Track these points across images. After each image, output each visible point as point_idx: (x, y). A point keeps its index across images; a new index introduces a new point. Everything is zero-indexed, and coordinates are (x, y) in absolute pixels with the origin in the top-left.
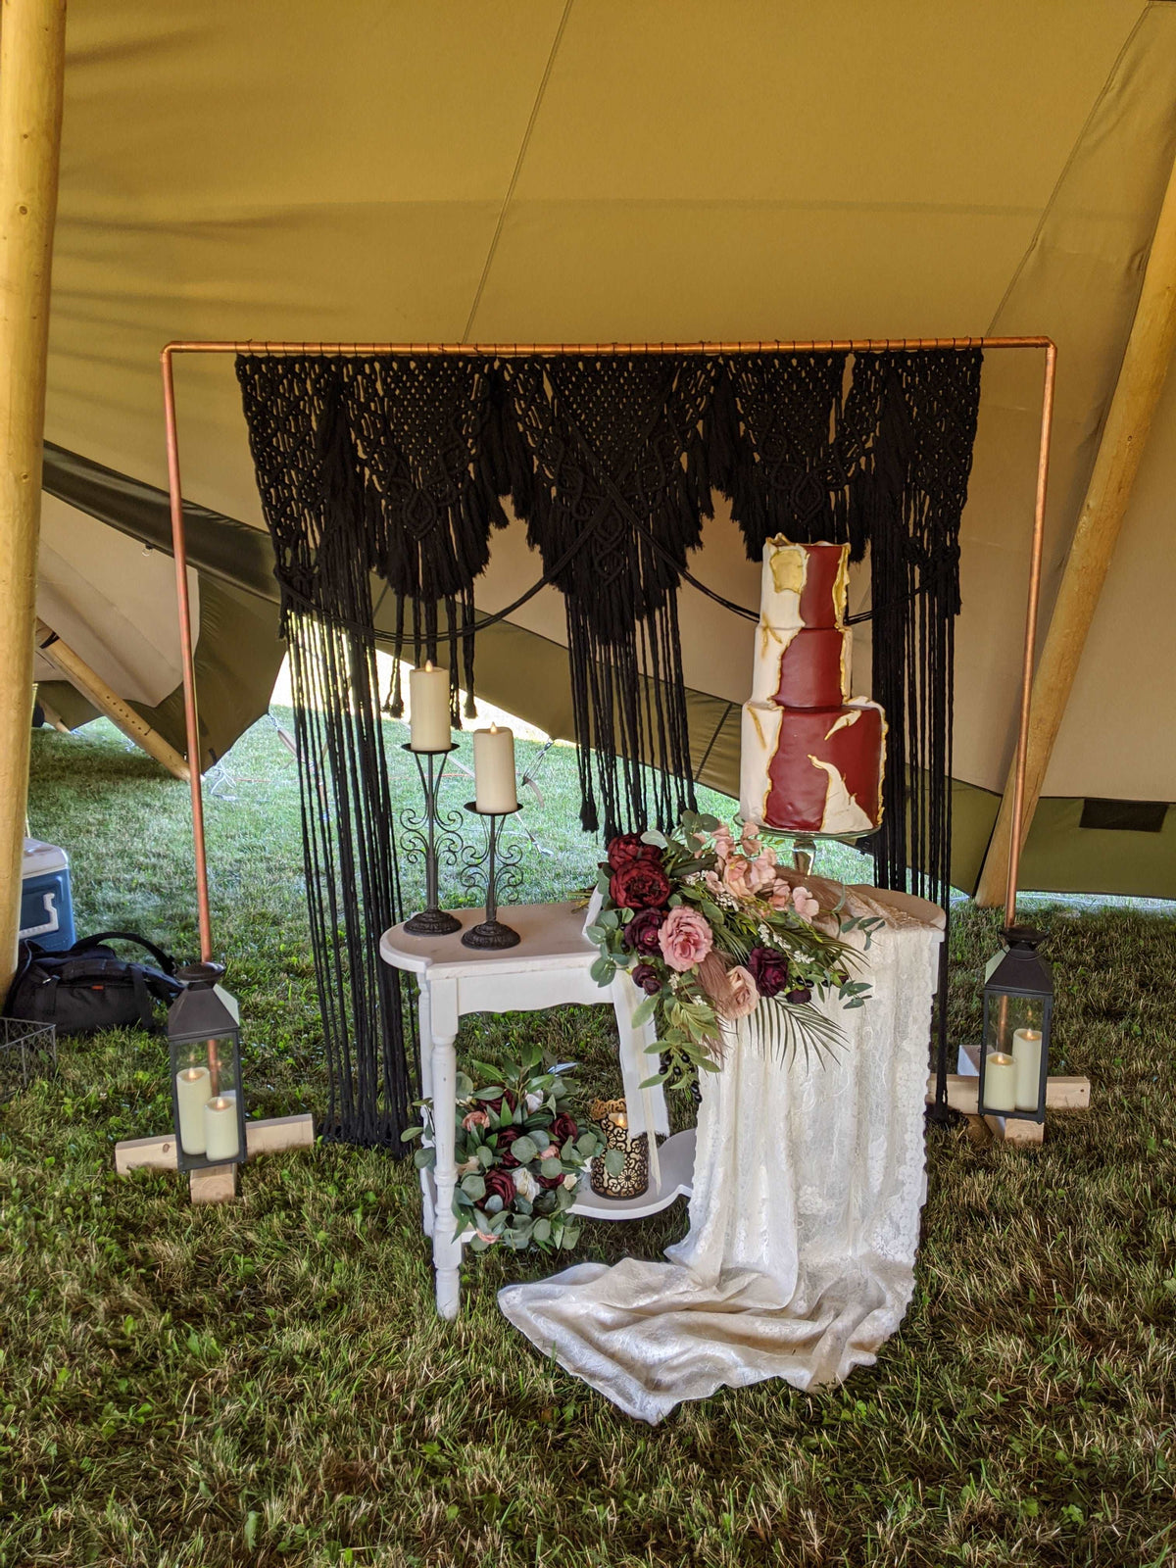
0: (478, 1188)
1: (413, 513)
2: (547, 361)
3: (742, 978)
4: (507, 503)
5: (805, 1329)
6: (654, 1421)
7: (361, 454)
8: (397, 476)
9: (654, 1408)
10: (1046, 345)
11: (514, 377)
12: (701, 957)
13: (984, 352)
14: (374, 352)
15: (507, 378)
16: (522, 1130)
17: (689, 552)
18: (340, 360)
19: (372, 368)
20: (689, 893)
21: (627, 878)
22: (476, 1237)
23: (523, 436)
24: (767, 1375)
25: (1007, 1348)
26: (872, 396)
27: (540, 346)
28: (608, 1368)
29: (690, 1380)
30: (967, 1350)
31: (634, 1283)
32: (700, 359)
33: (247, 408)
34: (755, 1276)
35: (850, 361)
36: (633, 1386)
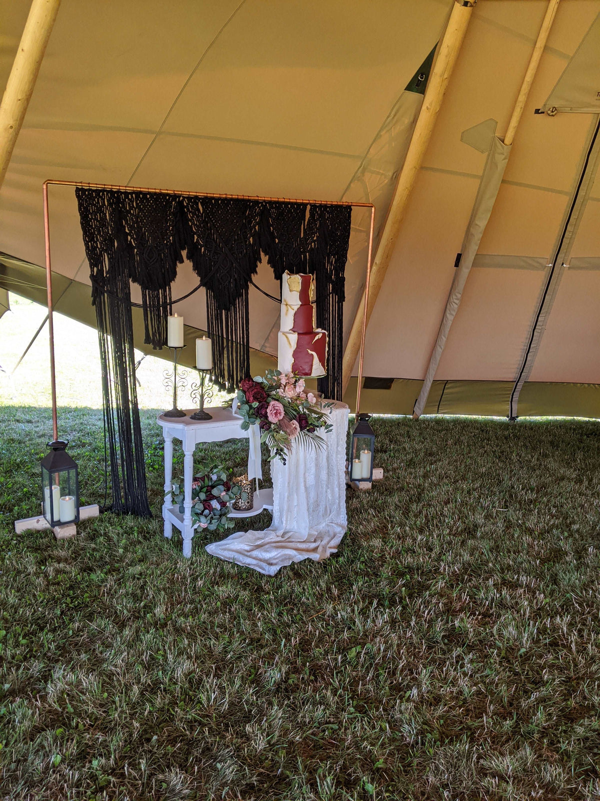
0: (200, 507)
1: (148, 255)
2: (201, 198)
3: (295, 424)
4: (184, 253)
5: (313, 545)
6: (273, 574)
7: (127, 231)
8: (141, 239)
9: (273, 570)
10: (372, 207)
11: (188, 204)
12: (281, 418)
13: (352, 207)
14: (133, 190)
15: (185, 204)
16: (213, 487)
17: (252, 275)
18: (119, 192)
19: (132, 196)
20: (274, 397)
21: (253, 392)
22: (199, 526)
23: (191, 226)
24: (306, 557)
25: (377, 542)
26: (315, 221)
27: (198, 193)
28: (254, 562)
29: (282, 561)
30: (365, 544)
31: (254, 538)
32: (256, 202)
33: (80, 209)
34: (292, 533)
35: (309, 207)
36: (264, 565)
